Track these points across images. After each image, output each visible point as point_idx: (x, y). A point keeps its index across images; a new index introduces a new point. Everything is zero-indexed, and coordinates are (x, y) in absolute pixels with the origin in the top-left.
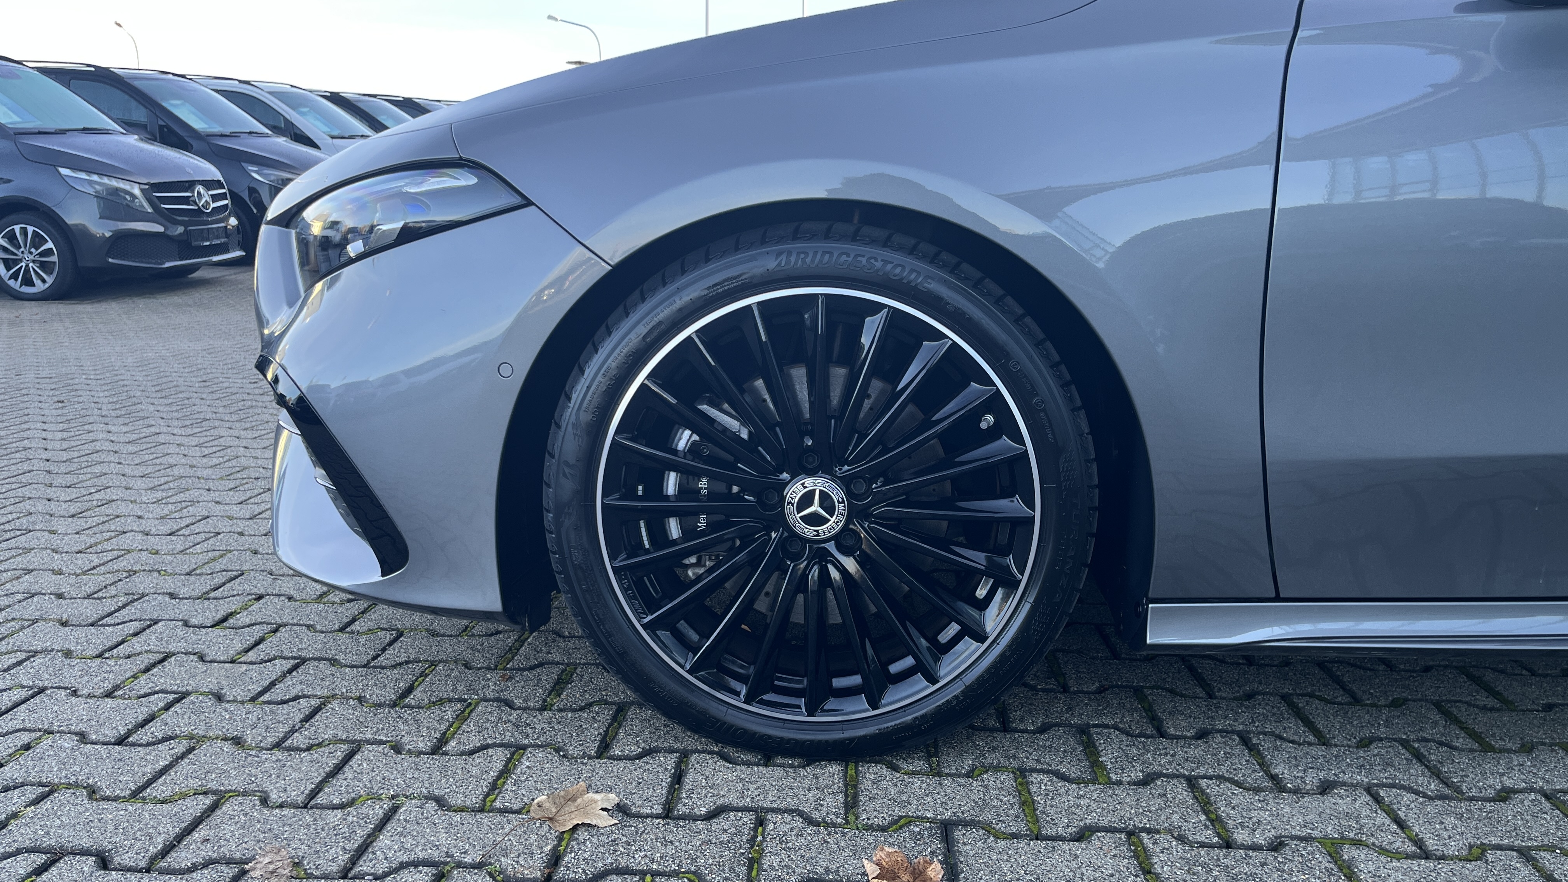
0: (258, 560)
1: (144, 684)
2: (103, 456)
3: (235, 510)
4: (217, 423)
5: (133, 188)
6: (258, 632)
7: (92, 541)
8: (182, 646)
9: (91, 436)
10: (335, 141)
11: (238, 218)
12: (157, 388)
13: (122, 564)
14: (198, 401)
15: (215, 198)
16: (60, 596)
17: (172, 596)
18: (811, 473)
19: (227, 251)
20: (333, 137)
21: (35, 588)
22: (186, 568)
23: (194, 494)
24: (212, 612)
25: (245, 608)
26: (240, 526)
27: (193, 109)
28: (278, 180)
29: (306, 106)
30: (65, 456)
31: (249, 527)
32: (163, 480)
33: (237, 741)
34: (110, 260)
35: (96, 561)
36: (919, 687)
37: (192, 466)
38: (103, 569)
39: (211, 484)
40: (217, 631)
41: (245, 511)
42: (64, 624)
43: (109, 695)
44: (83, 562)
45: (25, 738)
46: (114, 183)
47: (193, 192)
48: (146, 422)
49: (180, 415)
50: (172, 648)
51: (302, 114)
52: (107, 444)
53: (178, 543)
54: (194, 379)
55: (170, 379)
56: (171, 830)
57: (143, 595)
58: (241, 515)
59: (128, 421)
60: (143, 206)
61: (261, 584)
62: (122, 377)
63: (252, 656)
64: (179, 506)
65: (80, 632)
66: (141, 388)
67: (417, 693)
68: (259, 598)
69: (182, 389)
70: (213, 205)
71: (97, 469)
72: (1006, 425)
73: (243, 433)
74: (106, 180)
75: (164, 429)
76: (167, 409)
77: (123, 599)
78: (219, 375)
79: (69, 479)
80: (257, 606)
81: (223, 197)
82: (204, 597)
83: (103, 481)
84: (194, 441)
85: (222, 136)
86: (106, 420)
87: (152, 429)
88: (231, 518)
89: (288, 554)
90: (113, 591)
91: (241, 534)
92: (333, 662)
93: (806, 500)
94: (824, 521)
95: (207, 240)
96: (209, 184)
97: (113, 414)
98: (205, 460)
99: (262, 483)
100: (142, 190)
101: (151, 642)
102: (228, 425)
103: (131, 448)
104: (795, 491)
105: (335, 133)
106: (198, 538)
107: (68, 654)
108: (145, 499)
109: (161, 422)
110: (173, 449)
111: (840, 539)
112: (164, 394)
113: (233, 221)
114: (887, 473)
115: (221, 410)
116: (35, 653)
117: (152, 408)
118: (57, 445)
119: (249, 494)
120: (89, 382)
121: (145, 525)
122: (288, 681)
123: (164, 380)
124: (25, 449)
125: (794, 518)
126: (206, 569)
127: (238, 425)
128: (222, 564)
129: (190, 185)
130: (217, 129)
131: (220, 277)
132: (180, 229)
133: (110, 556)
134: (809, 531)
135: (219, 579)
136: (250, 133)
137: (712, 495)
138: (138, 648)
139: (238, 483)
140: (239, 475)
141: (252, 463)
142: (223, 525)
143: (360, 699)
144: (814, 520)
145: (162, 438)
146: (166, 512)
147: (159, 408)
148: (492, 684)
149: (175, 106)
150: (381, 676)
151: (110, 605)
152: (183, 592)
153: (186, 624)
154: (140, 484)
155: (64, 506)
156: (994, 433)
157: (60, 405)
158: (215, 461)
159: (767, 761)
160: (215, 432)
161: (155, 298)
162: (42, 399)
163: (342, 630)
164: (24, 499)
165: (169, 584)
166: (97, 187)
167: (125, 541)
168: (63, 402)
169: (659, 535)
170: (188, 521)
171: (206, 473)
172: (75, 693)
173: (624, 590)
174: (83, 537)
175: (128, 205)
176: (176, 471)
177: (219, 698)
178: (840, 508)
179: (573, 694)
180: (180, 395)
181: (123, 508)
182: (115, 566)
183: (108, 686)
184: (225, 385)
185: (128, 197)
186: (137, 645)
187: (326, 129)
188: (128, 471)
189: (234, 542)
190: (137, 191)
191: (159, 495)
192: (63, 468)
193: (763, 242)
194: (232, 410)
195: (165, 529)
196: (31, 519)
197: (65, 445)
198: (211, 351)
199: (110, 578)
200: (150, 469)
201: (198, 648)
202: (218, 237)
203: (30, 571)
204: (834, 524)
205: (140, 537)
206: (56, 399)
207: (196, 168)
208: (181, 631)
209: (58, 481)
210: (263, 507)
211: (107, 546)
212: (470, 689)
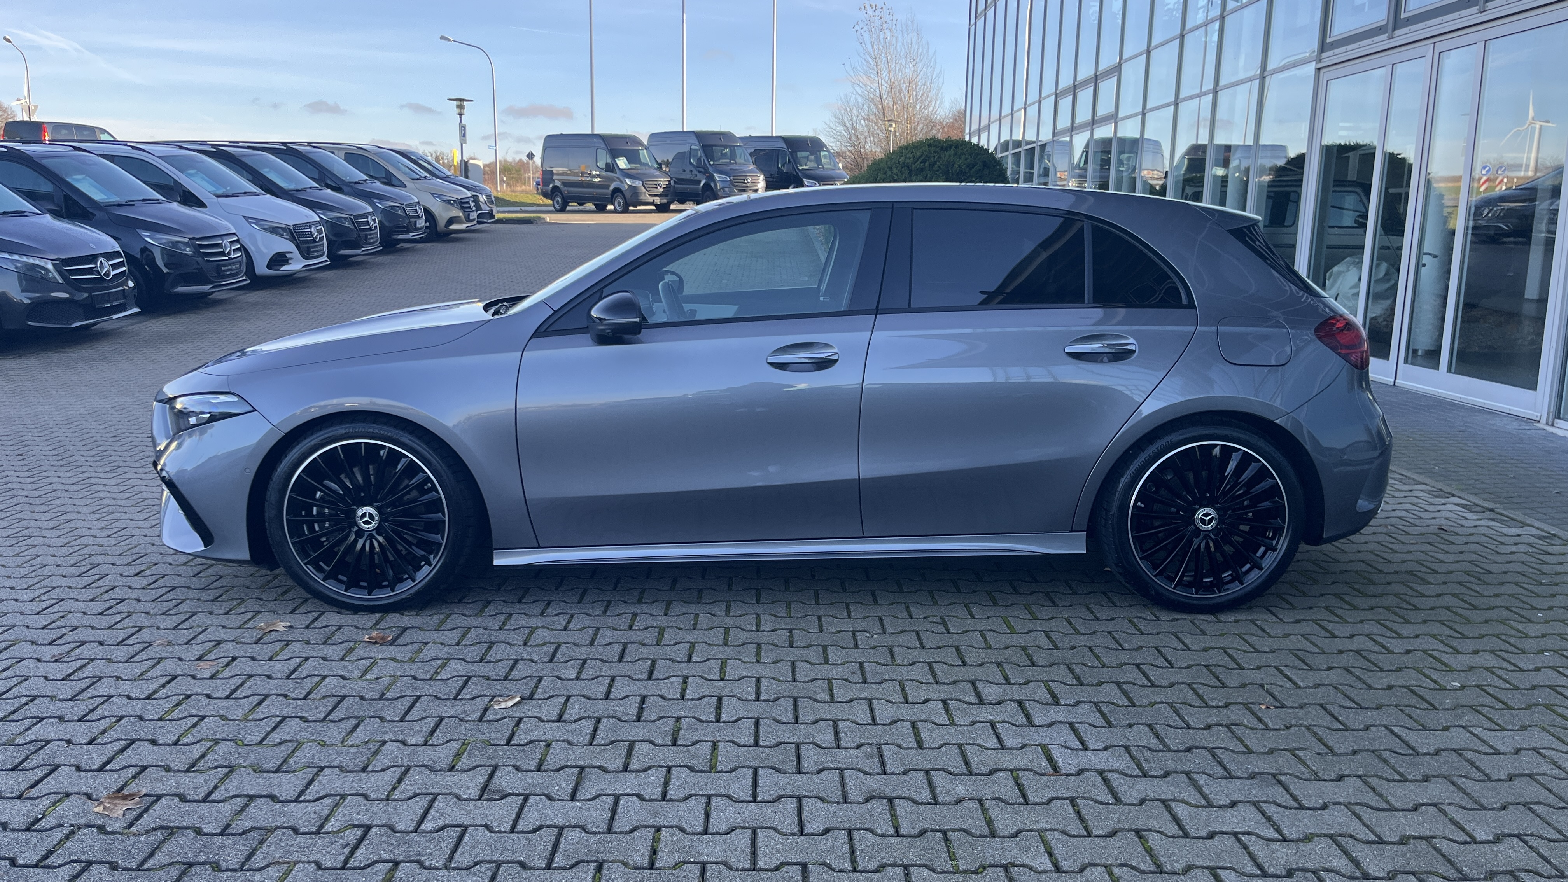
0: (154, 548)
1: (106, 597)
2: (59, 494)
3: (142, 524)
4: (127, 469)
5: (46, 263)
6: (155, 578)
7: (67, 541)
8: (121, 583)
9: (48, 480)
10: (220, 199)
11: (135, 281)
12: (84, 443)
13: (85, 551)
14: (113, 453)
15: (114, 266)
16: (58, 566)
17: (113, 564)
18: (365, 506)
19: (125, 310)
20: (218, 196)
21: (44, 563)
22: (118, 553)
23: (117, 515)
24: (133, 570)
25: (149, 568)
26: (145, 532)
27: (92, 181)
28: (168, 243)
29: (193, 168)
30: (36, 493)
31: (149, 532)
32: (98, 508)
33: (147, 613)
34: (30, 323)
35: (71, 551)
36: (409, 584)
37: (114, 499)
38: (76, 554)
39: (126, 510)
40: (136, 578)
41: (147, 524)
42: (64, 576)
43: (92, 600)
44: (64, 551)
45: (61, 614)
46: (31, 261)
47: (96, 263)
48: (81, 469)
49: (102, 464)
50: (116, 584)
51: (189, 176)
52: (60, 485)
53: (112, 541)
54: (107, 435)
55: (90, 435)
56: (125, 636)
57: (99, 565)
58: (145, 526)
59: (69, 469)
60: (55, 277)
61: (156, 558)
62: (56, 434)
63: (152, 586)
64: (110, 522)
65: (74, 579)
66: (72, 443)
67: (223, 597)
68: (155, 564)
69: (100, 443)
70: (113, 273)
71: (58, 502)
72: (434, 488)
73: (144, 476)
74: (25, 259)
75: (94, 475)
76: (93, 459)
77: (89, 567)
78: (125, 431)
79: (44, 508)
80: (154, 567)
81: (121, 264)
82: (129, 564)
83: (63, 509)
84: (113, 482)
85: (119, 205)
86: (55, 468)
87: (86, 475)
88: (139, 528)
89: (167, 540)
90: (83, 563)
91: (145, 536)
92: (188, 588)
93: (364, 515)
94: (370, 523)
95: (108, 302)
96: (109, 256)
97: (58, 463)
98: (121, 495)
99: (156, 508)
100: (54, 265)
101: (106, 582)
102: (135, 470)
103: (75, 488)
104: (360, 512)
105: (220, 192)
106: (123, 539)
107: (70, 587)
108: (90, 519)
109: (91, 469)
110: (101, 488)
111: (378, 530)
112: (89, 448)
113: (131, 284)
114: (393, 505)
115: (128, 459)
116: (55, 588)
117: (82, 459)
118: (30, 487)
119: (149, 515)
120: (35, 438)
121: (92, 532)
122: (168, 595)
123: (87, 436)
124: (11, 490)
125: (361, 523)
126: (128, 553)
127: (141, 470)
128: (134, 551)
129: (93, 258)
130: (114, 199)
131: (118, 329)
132: (86, 295)
133: (78, 548)
134: (365, 527)
135: (135, 557)
136: (144, 200)
137: (330, 515)
138: (101, 584)
139: (142, 508)
140: (142, 504)
141: (150, 495)
142: (136, 532)
143: (199, 600)
144: (366, 523)
145: (93, 481)
146: (103, 525)
147: (88, 459)
148: (256, 593)
149: (78, 180)
150: (209, 592)
151: (83, 569)
152: (118, 563)
153: (121, 575)
154: (85, 510)
155: (46, 523)
156: (430, 490)
157: (21, 457)
158: (128, 495)
159: (355, 613)
160: (126, 476)
161: (65, 352)
162: (8, 453)
163: (194, 576)
164: (21, 520)
165: (111, 560)
166: (19, 265)
167: (84, 541)
168: (21, 455)
169: (312, 529)
170: (116, 530)
171: (123, 503)
172: (77, 600)
173: (296, 551)
174: (61, 539)
175: (42, 278)
176: (105, 502)
177: (139, 600)
178: (377, 518)
179: (289, 595)
180: (100, 448)
181: (79, 524)
182: (81, 552)
183: (91, 597)
184: (130, 439)
185: (43, 272)
186: (100, 583)
187: (212, 189)
188: (76, 502)
189: (142, 540)
190: (50, 266)
191: (98, 516)
192: (38, 501)
193: (341, 424)
194: (137, 459)
195: (104, 534)
196: (30, 530)
197: (34, 486)
198: (117, 408)
199: (81, 558)
200: (89, 501)
201: (128, 584)
202: (117, 299)
203: (39, 556)
204: (374, 525)
205: (91, 538)
206: (17, 453)
207: (98, 243)
208: (119, 578)
209: (37, 509)
210: (157, 521)
211: (75, 543)
212: (247, 595)
